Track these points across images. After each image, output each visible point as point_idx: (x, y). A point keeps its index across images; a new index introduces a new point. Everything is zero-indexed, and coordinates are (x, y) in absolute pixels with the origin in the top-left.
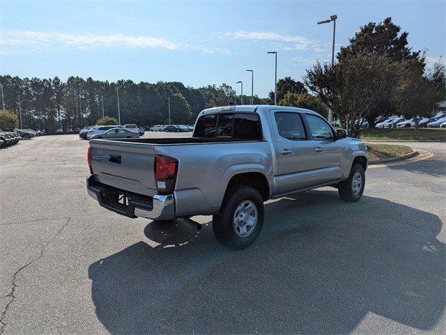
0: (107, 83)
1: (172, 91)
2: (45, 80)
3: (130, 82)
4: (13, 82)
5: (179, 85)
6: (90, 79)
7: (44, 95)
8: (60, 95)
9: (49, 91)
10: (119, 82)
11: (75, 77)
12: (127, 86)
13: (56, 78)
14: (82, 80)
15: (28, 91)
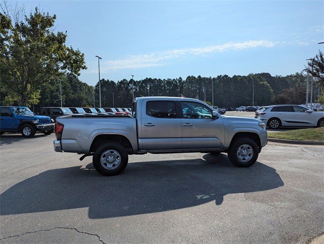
0: (210, 79)
1: (258, 80)
2: (174, 80)
3: (226, 76)
4: (158, 82)
5: (267, 76)
6: (199, 77)
7: (172, 89)
8: (182, 88)
9: (176, 85)
10: (219, 77)
11: (191, 76)
12: (224, 79)
13: (180, 78)
14: (194, 77)
15: (165, 86)
